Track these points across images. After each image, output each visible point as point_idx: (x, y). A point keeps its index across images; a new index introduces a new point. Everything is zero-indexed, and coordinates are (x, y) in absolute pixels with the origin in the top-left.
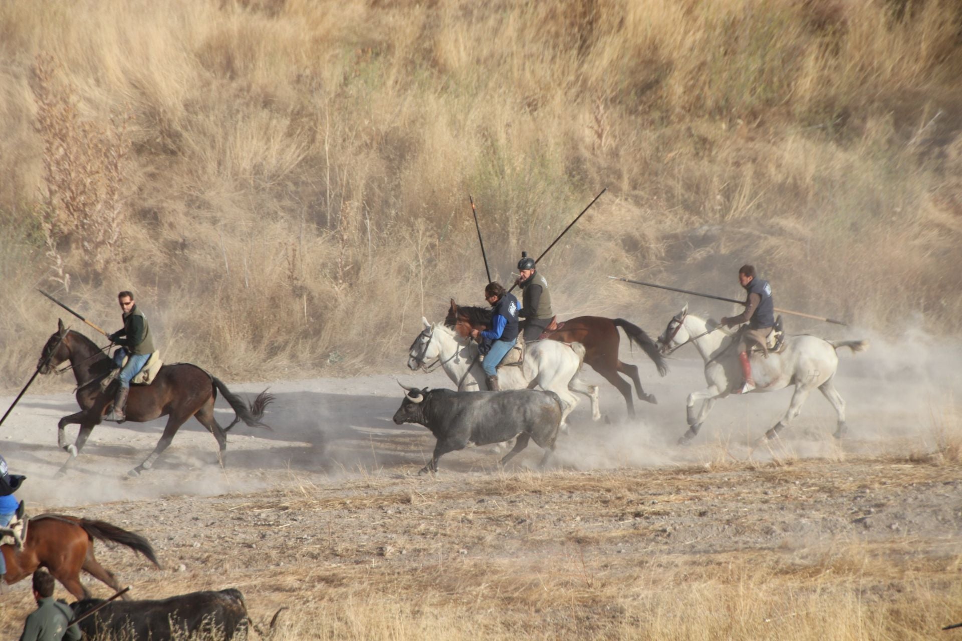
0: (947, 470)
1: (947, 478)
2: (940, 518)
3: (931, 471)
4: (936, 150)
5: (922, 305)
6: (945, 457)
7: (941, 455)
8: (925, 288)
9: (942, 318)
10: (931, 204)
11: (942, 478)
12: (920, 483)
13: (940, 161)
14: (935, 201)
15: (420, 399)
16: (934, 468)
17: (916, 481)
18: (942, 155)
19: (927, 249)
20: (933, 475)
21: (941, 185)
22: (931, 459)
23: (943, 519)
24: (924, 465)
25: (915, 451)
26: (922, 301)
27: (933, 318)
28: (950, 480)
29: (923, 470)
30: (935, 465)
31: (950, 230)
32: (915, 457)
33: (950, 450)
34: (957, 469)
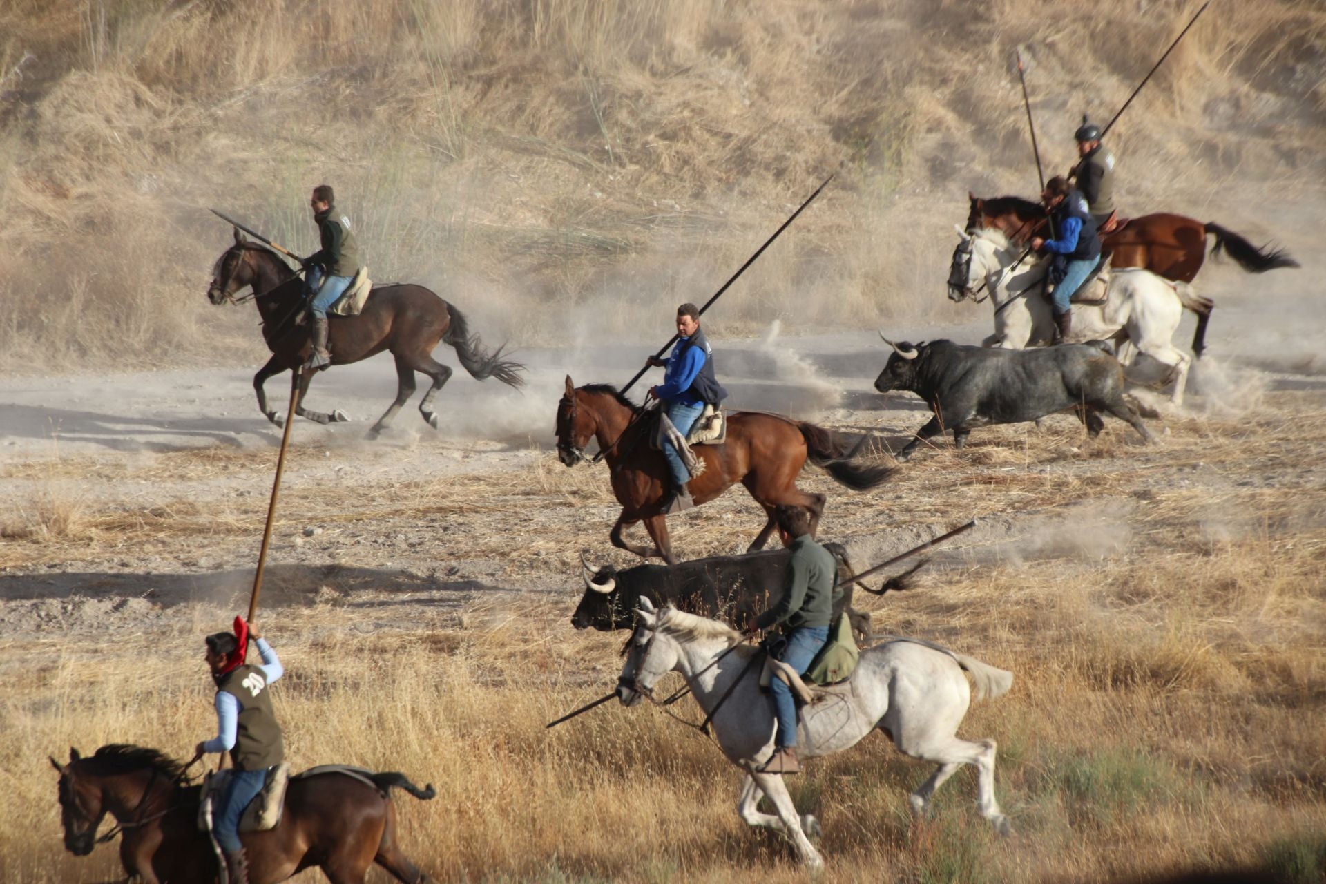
0: (52, 549)
1: (52, 559)
2: (43, 614)
3: (31, 549)
4: (25, 107)
5: (15, 322)
6: (50, 531)
7: (44, 527)
8: (17, 298)
9: (43, 340)
10: (21, 183)
11: (46, 559)
12: (15, 567)
13: (30, 122)
14: (27, 179)
15: (913, 354)
16: (34, 546)
17: (10, 564)
18: (34, 115)
19: (19, 245)
20: (34, 554)
21: (33, 157)
22: (31, 533)
23: (47, 615)
24: (21, 542)
25: (9, 522)
26: (14, 316)
27: (30, 340)
28: (57, 561)
29: (19, 549)
30: (36, 542)
31: (49, 218)
32: (9, 531)
33: (56, 521)
34: (65, 546)
